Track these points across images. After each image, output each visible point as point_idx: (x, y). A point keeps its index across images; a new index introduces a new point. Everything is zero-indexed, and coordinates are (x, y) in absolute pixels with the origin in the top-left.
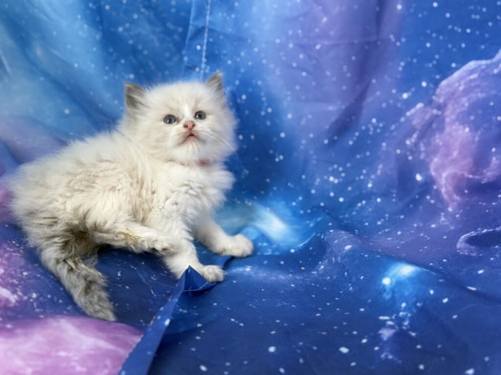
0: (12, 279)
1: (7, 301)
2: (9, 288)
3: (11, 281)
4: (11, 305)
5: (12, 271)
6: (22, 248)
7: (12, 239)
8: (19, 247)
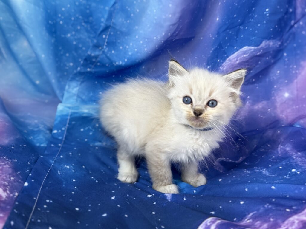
2: (2, 187)
3: (3, 183)
4: (3, 199)
5: (4, 176)
6: (10, 161)
7: (3, 156)
8: (8, 161)
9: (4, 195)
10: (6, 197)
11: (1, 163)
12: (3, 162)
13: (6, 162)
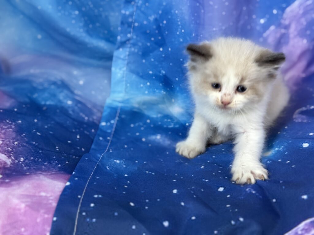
0: (7, 148)
1: (5, 163)
2: (6, 154)
3: (7, 149)
4: (8, 166)
5: (7, 142)
6: (13, 124)
7: (6, 119)
8: (11, 124)
9: (9, 162)
10: (11, 164)
11: (4, 127)
12: (6, 126)
13: (9, 126)
